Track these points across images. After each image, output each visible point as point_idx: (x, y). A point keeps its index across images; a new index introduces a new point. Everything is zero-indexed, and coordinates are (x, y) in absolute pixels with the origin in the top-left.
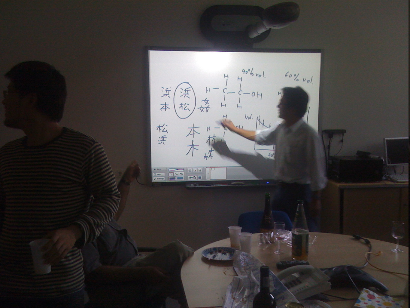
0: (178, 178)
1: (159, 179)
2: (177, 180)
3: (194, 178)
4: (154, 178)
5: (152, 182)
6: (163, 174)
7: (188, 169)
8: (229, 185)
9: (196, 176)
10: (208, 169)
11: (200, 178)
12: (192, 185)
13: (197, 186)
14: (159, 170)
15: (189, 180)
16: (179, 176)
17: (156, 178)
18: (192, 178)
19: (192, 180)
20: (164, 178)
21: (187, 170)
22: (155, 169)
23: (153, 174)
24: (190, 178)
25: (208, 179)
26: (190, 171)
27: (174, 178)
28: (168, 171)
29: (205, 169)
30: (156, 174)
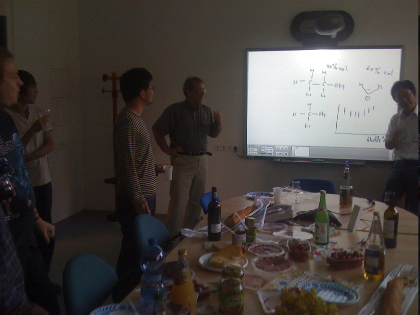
0: (268, 154)
1: (253, 153)
2: (267, 155)
3: (281, 154)
4: (249, 153)
5: (247, 155)
6: (256, 149)
7: (277, 147)
8: (311, 161)
9: (283, 153)
10: (293, 148)
11: (286, 154)
12: (279, 160)
13: (283, 161)
14: (253, 146)
15: (277, 155)
16: (268, 152)
17: (251, 152)
18: (279, 154)
19: (279, 155)
20: (257, 152)
21: (275, 148)
22: (250, 145)
23: (248, 149)
24: (278, 154)
25: (293, 156)
26: (278, 148)
27: (265, 154)
28: (259, 147)
29: (290, 148)
30: (251, 149)
